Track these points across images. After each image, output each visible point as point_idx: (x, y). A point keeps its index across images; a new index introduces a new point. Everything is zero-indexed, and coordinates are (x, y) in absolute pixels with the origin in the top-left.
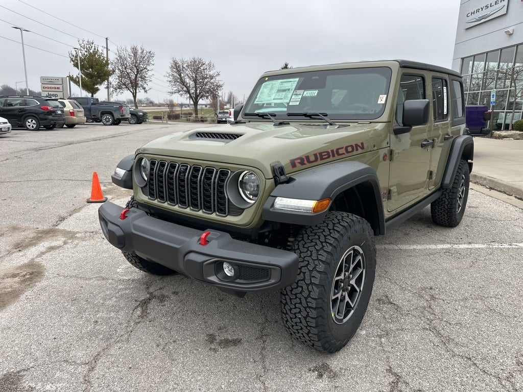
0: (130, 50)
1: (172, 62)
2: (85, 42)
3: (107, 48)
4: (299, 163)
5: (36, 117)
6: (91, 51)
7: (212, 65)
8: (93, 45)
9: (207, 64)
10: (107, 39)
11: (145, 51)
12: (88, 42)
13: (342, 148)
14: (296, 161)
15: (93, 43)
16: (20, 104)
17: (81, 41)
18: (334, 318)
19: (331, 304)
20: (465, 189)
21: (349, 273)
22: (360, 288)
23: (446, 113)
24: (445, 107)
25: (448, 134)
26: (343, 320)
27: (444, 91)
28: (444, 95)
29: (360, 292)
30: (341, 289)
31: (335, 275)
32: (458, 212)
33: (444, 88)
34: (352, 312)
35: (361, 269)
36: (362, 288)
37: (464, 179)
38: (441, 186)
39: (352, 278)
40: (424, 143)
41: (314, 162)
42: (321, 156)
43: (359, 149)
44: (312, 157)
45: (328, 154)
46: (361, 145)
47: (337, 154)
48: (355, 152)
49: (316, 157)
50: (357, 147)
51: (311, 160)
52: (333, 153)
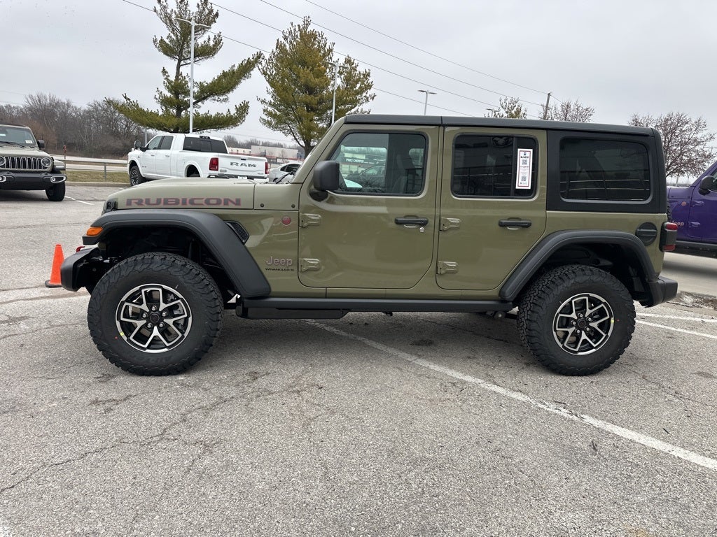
2: (507, 102)
3: (547, 107)
4: (136, 203)
8: (517, 105)
10: (549, 94)
11: (581, 108)
12: (512, 100)
13: (202, 199)
14: (133, 201)
15: (516, 102)
17: (503, 101)
18: (125, 338)
19: (118, 323)
20: (612, 321)
21: (160, 310)
22: (183, 333)
23: (529, 188)
24: (524, 179)
25: (517, 218)
26: (145, 349)
27: (522, 154)
28: (520, 162)
29: (183, 337)
30: (144, 319)
31: (124, 299)
32: (576, 352)
33: (519, 150)
34: (166, 350)
35: (184, 314)
36: (186, 335)
37: (605, 304)
38: (500, 295)
39: (166, 317)
40: (399, 219)
41: (154, 204)
42: (166, 201)
43: (230, 203)
44: (153, 201)
45: (177, 201)
46: (234, 201)
47: (190, 203)
48: (222, 206)
49: (159, 201)
50: (227, 201)
51: (151, 202)
52: (184, 201)
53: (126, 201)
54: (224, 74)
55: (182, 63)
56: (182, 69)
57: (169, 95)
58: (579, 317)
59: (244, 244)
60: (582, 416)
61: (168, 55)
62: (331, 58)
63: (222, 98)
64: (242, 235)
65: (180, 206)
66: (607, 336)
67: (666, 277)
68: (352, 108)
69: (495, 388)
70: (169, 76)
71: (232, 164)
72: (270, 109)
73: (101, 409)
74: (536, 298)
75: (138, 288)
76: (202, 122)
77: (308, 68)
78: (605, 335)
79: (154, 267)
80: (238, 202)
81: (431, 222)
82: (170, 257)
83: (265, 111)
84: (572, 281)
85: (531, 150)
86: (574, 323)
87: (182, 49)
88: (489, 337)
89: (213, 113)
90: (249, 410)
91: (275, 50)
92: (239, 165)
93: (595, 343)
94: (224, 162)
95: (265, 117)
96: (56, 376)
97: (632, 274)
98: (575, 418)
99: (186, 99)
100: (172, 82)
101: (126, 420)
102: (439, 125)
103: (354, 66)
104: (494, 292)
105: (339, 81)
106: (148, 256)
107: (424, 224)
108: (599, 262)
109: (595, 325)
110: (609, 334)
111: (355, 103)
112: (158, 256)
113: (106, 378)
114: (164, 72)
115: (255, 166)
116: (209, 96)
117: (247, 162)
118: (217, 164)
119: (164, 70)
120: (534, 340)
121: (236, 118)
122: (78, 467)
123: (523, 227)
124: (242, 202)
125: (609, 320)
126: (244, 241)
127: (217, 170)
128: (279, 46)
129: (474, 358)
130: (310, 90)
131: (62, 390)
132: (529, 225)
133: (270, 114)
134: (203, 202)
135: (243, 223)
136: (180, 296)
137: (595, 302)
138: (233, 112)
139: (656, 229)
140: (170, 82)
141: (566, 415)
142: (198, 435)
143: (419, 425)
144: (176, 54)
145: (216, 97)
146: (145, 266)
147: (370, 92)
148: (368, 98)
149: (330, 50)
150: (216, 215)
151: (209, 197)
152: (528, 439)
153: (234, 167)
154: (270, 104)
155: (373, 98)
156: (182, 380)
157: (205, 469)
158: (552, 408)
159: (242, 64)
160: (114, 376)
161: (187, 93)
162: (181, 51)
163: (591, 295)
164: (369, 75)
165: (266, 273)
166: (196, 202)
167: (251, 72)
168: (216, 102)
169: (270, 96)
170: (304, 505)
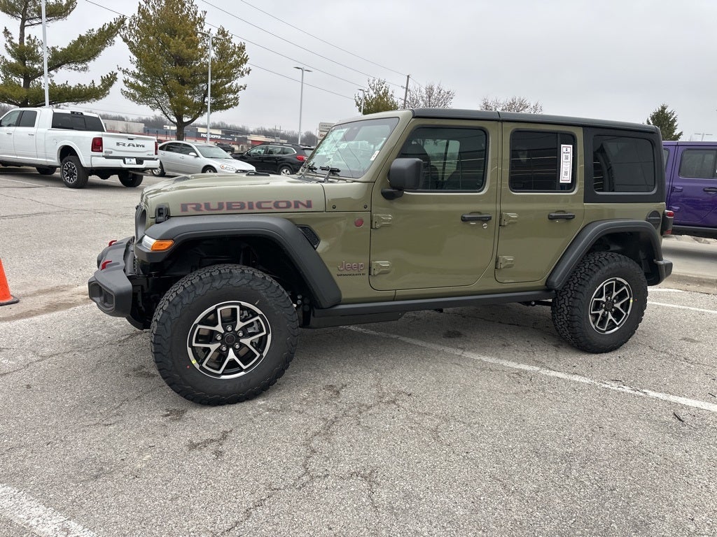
0: (424, 91)
1: (482, 105)
2: (375, 83)
3: (407, 89)
4: (193, 208)
5: (289, 167)
6: (381, 93)
7: (539, 108)
8: (384, 86)
9: (532, 106)
10: (408, 76)
11: (442, 92)
13: (270, 202)
14: (189, 207)
15: (383, 83)
16: (279, 153)
17: (371, 81)
18: (197, 366)
19: (189, 350)
20: (631, 301)
21: (236, 330)
22: (261, 353)
23: (570, 182)
24: (566, 173)
25: (563, 211)
26: (219, 375)
27: (564, 150)
28: (563, 157)
29: (261, 356)
30: (218, 341)
31: (196, 322)
32: (604, 332)
33: (562, 145)
34: (243, 373)
35: (263, 331)
36: (264, 354)
37: (627, 286)
38: (546, 285)
39: (242, 337)
40: (466, 216)
41: (216, 210)
42: (230, 206)
43: (300, 206)
44: (214, 205)
45: (242, 206)
46: (305, 203)
47: (257, 207)
48: (292, 209)
49: (221, 206)
50: (297, 204)
51: (212, 208)
52: (251, 205)
53: (180, 207)
54: (81, 39)
55: (27, 23)
56: (27, 31)
57: (13, 61)
58: (607, 299)
59: (315, 249)
60: (644, 391)
61: (7, 13)
62: (202, 28)
63: (80, 66)
64: (313, 239)
65: (246, 210)
66: (627, 314)
67: (666, 259)
68: (227, 83)
69: (553, 373)
70: (12, 38)
71: (118, 144)
72: (132, 80)
73: (208, 454)
74: (577, 285)
75: (213, 307)
76: (60, 94)
77: (179, 37)
78: (625, 314)
79: (234, 282)
80: (309, 204)
81: (493, 218)
82: (249, 271)
83: (125, 82)
84: (606, 268)
85: (571, 146)
86: (604, 306)
87: (26, 6)
88: (500, 322)
89: (73, 84)
90: (367, 429)
91: (137, 15)
92: (127, 145)
93: (618, 321)
94: (109, 143)
95: (126, 89)
96: (112, 420)
97: (642, 258)
98: (641, 394)
99: (36, 66)
100: (16, 45)
101: (251, 462)
102: (498, 121)
103: (227, 38)
104: (540, 283)
105: (212, 53)
106: (225, 269)
107: (487, 220)
108: (609, 248)
109: (618, 305)
110: (629, 313)
111: (230, 77)
112: (236, 270)
113: (178, 415)
114: (6, 32)
115: (143, 146)
116: (63, 63)
117: (135, 142)
118: (101, 145)
119: (6, 30)
120: (575, 324)
121: (101, 90)
122: (256, 529)
123: (567, 219)
124: (313, 203)
125: (629, 300)
126: (315, 246)
127: (102, 151)
128: (142, 11)
129: (509, 345)
130: (180, 61)
131: (138, 437)
132: (574, 217)
133: (132, 86)
134: (271, 205)
135: (315, 227)
136: (259, 312)
137: (619, 285)
138: (98, 83)
139: (660, 217)
140: (14, 45)
141: (632, 392)
142: (345, 468)
143: (531, 421)
144: (17, 11)
145: (73, 65)
146: (224, 282)
147: (245, 66)
148: (243, 72)
149: (202, 20)
150: (288, 219)
151: (277, 200)
152: (625, 419)
153: (121, 147)
154: (134, 75)
155: (248, 73)
156: (264, 404)
157: (390, 503)
158: (614, 386)
159: (103, 29)
160: (183, 412)
161: (37, 59)
162: (25, 9)
163: (618, 279)
164: (244, 48)
165: (337, 279)
166: (264, 205)
167: (115, 39)
168: (73, 71)
169: (135, 66)
170: (518, 523)
